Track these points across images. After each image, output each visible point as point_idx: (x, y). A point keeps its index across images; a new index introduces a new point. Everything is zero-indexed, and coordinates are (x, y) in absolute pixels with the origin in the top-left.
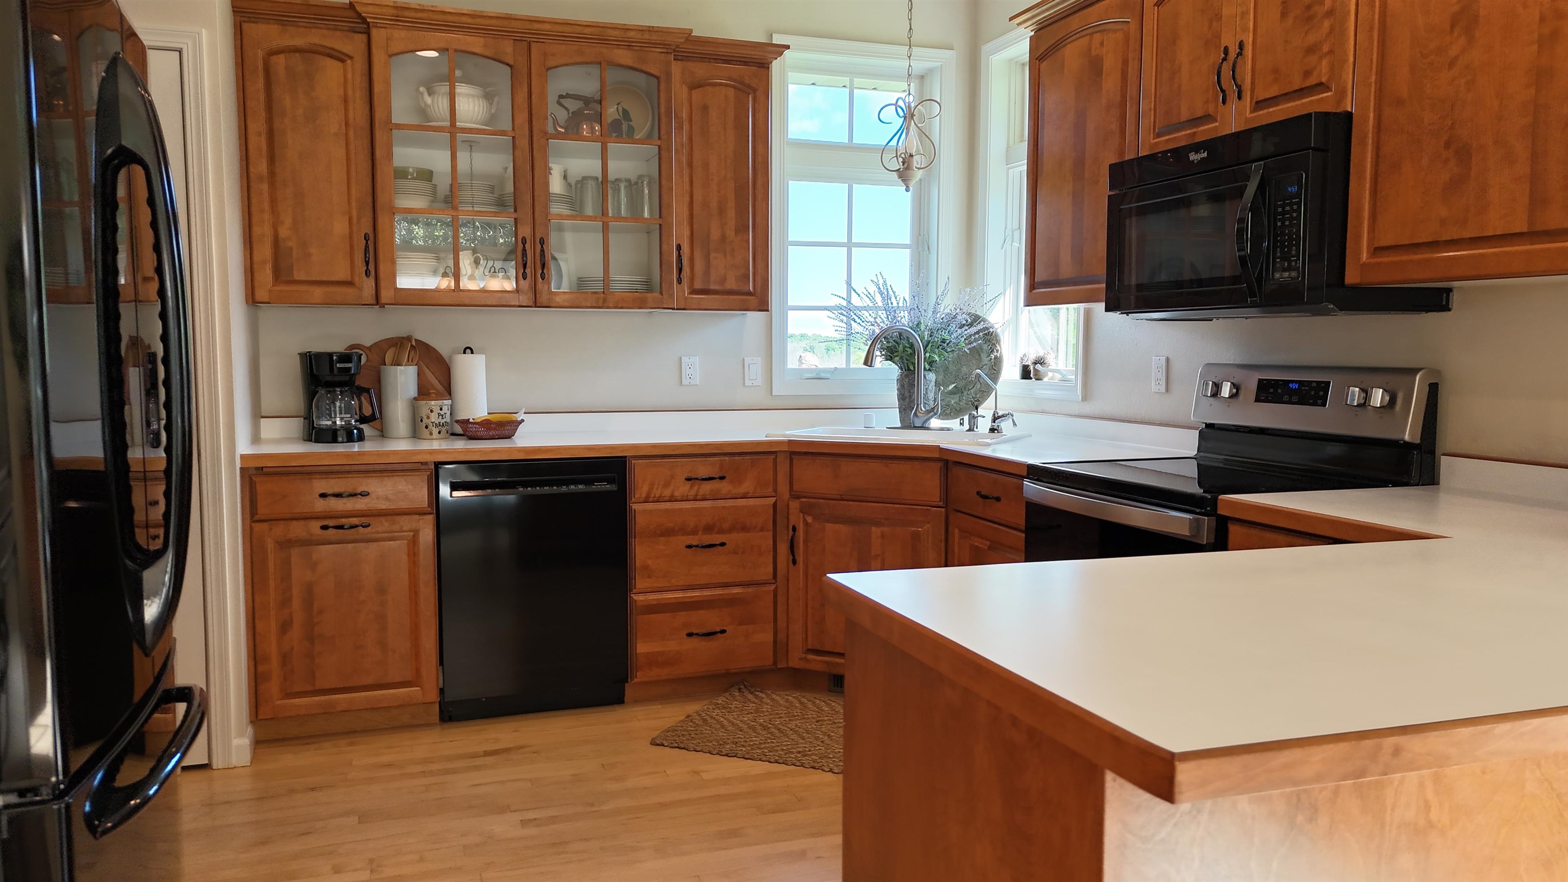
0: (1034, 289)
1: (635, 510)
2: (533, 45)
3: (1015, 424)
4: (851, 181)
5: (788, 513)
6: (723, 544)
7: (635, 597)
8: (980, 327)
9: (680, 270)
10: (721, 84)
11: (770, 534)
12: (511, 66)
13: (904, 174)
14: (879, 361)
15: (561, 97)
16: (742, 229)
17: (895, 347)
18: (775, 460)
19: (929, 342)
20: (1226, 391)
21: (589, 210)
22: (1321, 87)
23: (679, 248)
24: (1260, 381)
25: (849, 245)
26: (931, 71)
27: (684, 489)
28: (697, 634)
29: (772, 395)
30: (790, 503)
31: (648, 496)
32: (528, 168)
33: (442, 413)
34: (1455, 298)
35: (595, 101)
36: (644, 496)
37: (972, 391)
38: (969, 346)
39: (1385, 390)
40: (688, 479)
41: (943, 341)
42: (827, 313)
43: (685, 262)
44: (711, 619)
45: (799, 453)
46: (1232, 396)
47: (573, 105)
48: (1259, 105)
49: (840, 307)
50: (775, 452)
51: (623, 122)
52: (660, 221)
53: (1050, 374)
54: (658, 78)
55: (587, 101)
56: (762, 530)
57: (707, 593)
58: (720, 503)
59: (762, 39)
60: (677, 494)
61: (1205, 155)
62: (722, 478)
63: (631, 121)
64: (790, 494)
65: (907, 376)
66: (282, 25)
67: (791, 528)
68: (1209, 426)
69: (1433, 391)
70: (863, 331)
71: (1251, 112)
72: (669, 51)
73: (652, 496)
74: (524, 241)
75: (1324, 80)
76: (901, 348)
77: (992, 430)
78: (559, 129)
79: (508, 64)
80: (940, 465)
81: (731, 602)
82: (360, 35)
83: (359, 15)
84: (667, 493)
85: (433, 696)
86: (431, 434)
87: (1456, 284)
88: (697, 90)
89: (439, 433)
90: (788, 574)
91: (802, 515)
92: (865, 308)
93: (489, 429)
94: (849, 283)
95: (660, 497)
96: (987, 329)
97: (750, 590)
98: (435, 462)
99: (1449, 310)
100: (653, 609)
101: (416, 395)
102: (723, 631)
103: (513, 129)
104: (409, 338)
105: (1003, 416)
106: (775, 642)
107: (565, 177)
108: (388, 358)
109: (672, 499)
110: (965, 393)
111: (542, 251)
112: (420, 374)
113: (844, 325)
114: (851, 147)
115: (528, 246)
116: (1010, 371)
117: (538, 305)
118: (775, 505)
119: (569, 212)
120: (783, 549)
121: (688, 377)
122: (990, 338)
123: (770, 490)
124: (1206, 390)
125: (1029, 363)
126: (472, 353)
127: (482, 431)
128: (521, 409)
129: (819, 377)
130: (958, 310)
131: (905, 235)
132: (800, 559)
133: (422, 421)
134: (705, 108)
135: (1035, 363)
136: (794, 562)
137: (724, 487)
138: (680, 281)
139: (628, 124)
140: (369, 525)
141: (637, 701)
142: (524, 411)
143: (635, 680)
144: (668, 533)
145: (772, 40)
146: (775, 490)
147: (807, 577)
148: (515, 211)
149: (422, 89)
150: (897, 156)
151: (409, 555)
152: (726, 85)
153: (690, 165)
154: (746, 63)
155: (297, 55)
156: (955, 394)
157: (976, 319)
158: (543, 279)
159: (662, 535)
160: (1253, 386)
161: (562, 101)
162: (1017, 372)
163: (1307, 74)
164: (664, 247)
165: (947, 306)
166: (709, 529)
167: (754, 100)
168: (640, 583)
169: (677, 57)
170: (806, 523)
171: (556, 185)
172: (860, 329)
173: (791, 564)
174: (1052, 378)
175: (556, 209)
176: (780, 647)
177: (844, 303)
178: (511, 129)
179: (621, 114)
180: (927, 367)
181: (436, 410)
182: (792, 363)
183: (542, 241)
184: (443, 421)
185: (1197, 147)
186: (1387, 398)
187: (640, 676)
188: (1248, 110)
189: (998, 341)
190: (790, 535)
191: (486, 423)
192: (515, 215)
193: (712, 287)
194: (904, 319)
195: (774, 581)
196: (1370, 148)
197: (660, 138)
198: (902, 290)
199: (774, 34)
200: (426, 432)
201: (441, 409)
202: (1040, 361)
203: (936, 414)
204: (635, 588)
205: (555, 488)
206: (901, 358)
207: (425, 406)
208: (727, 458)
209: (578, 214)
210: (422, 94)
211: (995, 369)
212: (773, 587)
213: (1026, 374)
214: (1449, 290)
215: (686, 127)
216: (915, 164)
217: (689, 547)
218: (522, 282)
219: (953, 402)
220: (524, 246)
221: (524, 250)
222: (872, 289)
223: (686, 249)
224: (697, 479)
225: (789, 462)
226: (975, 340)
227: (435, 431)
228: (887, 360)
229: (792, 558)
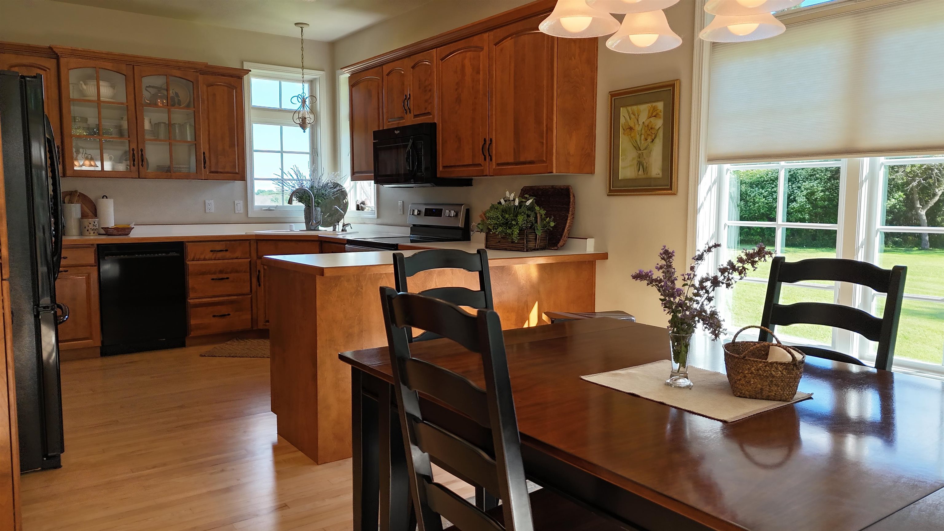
0: (354, 174)
1: (188, 264)
2: (135, 67)
3: (351, 228)
4: (281, 124)
5: (256, 265)
6: (228, 278)
7: (189, 301)
8: (338, 188)
9: (205, 163)
10: (221, 85)
11: (249, 274)
12: (125, 75)
13: (303, 125)
14: (295, 203)
15: (147, 87)
16: (232, 145)
17: (302, 197)
18: (250, 243)
19: (316, 195)
20: (416, 213)
21: (162, 136)
22: (429, 114)
23: (204, 153)
24: (426, 209)
25: (282, 152)
26: (315, 79)
27: (209, 255)
28: (217, 316)
29: (248, 217)
30: (257, 261)
31: (194, 257)
32: (135, 119)
33: (95, 224)
34: (474, 182)
35: (164, 89)
36: (192, 258)
37: (337, 215)
38: (334, 197)
39: (454, 211)
40: (211, 251)
41: (323, 194)
42: (272, 181)
43: (207, 159)
44: (223, 310)
45: (261, 240)
46: (418, 214)
47: (153, 91)
48: (416, 116)
49: (277, 179)
50: (250, 239)
51: (175, 97)
52: (195, 142)
53: (367, 208)
54: (192, 82)
55: (159, 89)
56: (245, 272)
57: (221, 299)
58: (226, 261)
59: (238, 66)
60: (206, 257)
61: (399, 132)
62: (226, 250)
63: (179, 97)
64: (257, 257)
65: (308, 209)
66: (16, 54)
67: (257, 271)
68: (414, 225)
69: (468, 212)
70: (288, 191)
71: (414, 118)
72: (197, 71)
73: (196, 258)
74: (133, 150)
75: (430, 111)
76: (304, 197)
77: (343, 230)
78: (147, 101)
79: (124, 75)
80: (319, 243)
81: (232, 302)
82: (53, 59)
83: (54, 52)
84: (202, 257)
85: (99, 344)
86: (90, 233)
87: (473, 178)
88: (210, 87)
89: (94, 233)
90: (257, 290)
91: (262, 266)
92: (289, 180)
93: (118, 231)
94: (282, 169)
95: (199, 258)
96: (341, 189)
97: (240, 297)
98: (97, 244)
99: (472, 186)
100: (196, 306)
101: (80, 217)
102: (229, 315)
103: (127, 102)
104: (76, 191)
105: (346, 225)
106: (252, 319)
107: (150, 122)
108: (67, 199)
109: (205, 259)
110: (334, 216)
111: (142, 155)
112: (82, 208)
113: (281, 187)
114: (280, 110)
115: (135, 152)
116: (352, 207)
117: (140, 177)
118: (250, 261)
119: (153, 138)
120: (254, 280)
121: (209, 209)
122: (344, 194)
123: (248, 256)
124: (411, 213)
125: (359, 204)
126: (107, 198)
127: (115, 232)
128: (132, 223)
129: (269, 209)
130: (329, 182)
131: (307, 149)
132: (262, 284)
133: (85, 228)
134: (214, 95)
135: (360, 204)
136: (260, 285)
137: (228, 254)
138: (205, 168)
139: (178, 99)
140: (67, 271)
141: (190, 346)
142: (134, 223)
143: (190, 335)
144: (203, 273)
145: (243, 67)
146: (250, 255)
147: (265, 291)
148: (129, 137)
149: (81, 82)
150: (299, 118)
151: (86, 284)
152: (223, 85)
153: (208, 118)
154: (232, 76)
155: (24, 67)
156: (330, 216)
157: (337, 185)
158: (143, 166)
159: (200, 274)
160: (424, 211)
161: (147, 89)
162: (355, 208)
163: (426, 109)
164: (198, 154)
165: (325, 179)
166: (221, 272)
167: (236, 92)
168: (191, 295)
169: (201, 73)
170: (264, 269)
171: (147, 126)
172: (287, 189)
173: (258, 286)
174: (368, 210)
175: (147, 137)
176: (254, 321)
177: (280, 178)
178: (126, 102)
179: (174, 93)
180: (316, 205)
181: (91, 222)
182: (257, 203)
183: (142, 150)
184: (95, 228)
185: (396, 129)
186: (455, 213)
187: (192, 334)
188: (412, 117)
189: (347, 195)
190: (258, 274)
191: (116, 229)
192: (129, 139)
193: (219, 170)
194: (307, 185)
195: (250, 293)
196: (441, 135)
197: (194, 108)
198: (306, 173)
199: (244, 62)
200: (87, 233)
201: (94, 223)
202: (363, 203)
203: (320, 224)
204: (189, 297)
205: (152, 255)
206: (305, 201)
207: (86, 221)
208: (228, 242)
209: (157, 139)
210: (81, 84)
211: (345, 207)
212: (250, 296)
213: (358, 208)
214: (472, 179)
215: (206, 102)
216: (307, 121)
217: (213, 279)
218: (132, 167)
219: (329, 220)
220: (133, 152)
221: (133, 154)
222: (292, 173)
223: (207, 155)
224: (215, 251)
225: (256, 244)
226: (337, 194)
227: (92, 232)
228: (299, 202)
229: (258, 284)
